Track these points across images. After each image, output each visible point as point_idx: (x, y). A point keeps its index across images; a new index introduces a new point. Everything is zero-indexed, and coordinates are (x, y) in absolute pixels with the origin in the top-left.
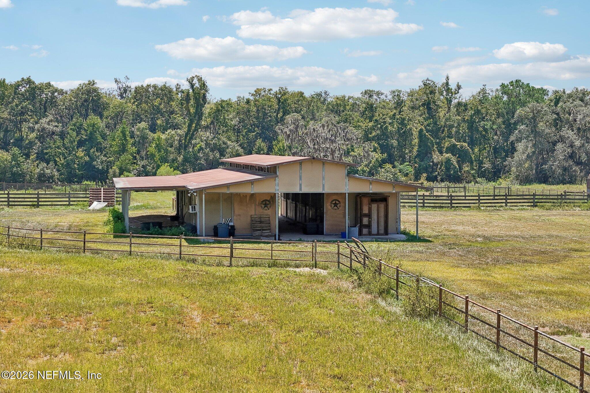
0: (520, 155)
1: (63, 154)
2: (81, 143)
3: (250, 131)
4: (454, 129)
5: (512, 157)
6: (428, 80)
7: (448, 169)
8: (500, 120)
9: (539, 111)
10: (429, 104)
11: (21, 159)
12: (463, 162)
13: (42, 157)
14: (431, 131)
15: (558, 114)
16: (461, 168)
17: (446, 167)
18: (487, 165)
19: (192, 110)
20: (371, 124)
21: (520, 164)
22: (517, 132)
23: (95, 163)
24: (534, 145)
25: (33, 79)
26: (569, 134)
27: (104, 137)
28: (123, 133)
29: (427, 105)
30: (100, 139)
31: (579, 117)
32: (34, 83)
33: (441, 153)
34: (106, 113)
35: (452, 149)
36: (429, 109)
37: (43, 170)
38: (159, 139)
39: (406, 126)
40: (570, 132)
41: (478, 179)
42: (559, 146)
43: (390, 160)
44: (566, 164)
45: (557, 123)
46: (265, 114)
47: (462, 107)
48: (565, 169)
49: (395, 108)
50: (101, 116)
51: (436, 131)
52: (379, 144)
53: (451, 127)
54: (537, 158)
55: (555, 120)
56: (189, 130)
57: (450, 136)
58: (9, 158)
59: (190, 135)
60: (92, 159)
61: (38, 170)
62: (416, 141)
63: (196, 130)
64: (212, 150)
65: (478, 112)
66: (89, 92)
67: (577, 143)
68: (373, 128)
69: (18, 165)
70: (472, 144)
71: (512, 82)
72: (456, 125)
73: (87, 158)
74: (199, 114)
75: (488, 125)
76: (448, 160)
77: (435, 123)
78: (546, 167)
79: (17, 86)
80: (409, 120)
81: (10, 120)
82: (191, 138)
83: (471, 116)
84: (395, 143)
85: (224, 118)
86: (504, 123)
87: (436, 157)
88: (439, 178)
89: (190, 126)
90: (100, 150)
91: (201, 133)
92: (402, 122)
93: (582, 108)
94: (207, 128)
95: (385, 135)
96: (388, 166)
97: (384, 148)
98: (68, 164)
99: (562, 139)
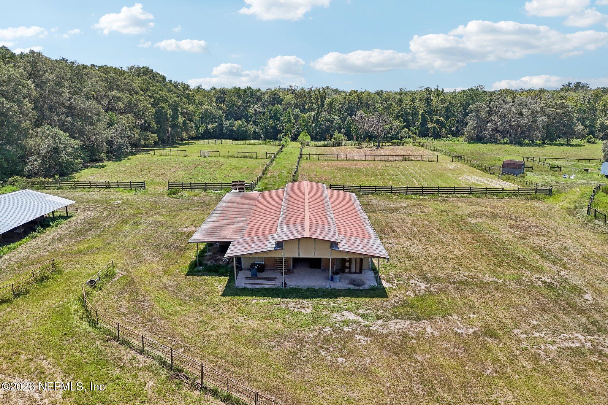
0: (469, 127)
1: (263, 123)
2: (271, 118)
3: (345, 112)
4: (439, 111)
5: (465, 127)
6: (428, 87)
7: (434, 131)
8: (461, 108)
9: (481, 107)
10: (428, 99)
11: (246, 124)
12: (442, 127)
13: (255, 123)
14: (428, 112)
15: (490, 108)
16: (440, 130)
17: (433, 130)
18: (454, 128)
19: (319, 103)
20: (400, 109)
21: (469, 131)
22: (468, 117)
23: (277, 127)
24: (477, 123)
25: (252, 87)
26: (495, 118)
27: (281, 115)
28: (289, 113)
29: (427, 99)
30: (280, 116)
31: (501, 110)
32: (252, 89)
33: (432, 122)
34: (283, 103)
35: (437, 122)
36: (428, 101)
37: (255, 129)
38: (304, 117)
39: (416, 110)
40: (496, 117)
41: (449, 136)
42: (490, 125)
43: (407, 127)
44: (492, 133)
45: (490, 112)
46: (352, 104)
47: (444, 101)
48: (491, 135)
49: (412, 101)
50: (281, 104)
51: (430, 112)
52: (403, 119)
53: (437, 110)
54: (478, 129)
55: (489, 111)
56: (318, 112)
57: (437, 115)
58: (241, 123)
59: (318, 114)
60: (276, 125)
61: (253, 129)
62: (420, 116)
63: (321, 111)
64: (327, 122)
65: (451, 103)
66: (275, 94)
67: (499, 123)
68: (401, 111)
69: (244, 127)
70: (447, 118)
71: (469, 89)
72: (440, 109)
73: (273, 125)
74: (322, 105)
75: (455, 110)
76: (435, 127)
77: (430, 108)
78: (482, 134)
79: (245, 91)
80: (418, 107)
81: (242, 105)
82: (319, 116)
83: (448, 105)
84: (410, 118)
85: (334, 106)
86: (463, 109)
87: (430, 125)
88: (430, 135)
89: (318, 110)
90: (279, 120)
91: (323, 112)
92: (415, 108)
93: (503, 105)
94: (326, 111)
95: (406, 114)
96: (406, 129)
97: (405, 120)
98: (265, 127)
99: (491, 121)
